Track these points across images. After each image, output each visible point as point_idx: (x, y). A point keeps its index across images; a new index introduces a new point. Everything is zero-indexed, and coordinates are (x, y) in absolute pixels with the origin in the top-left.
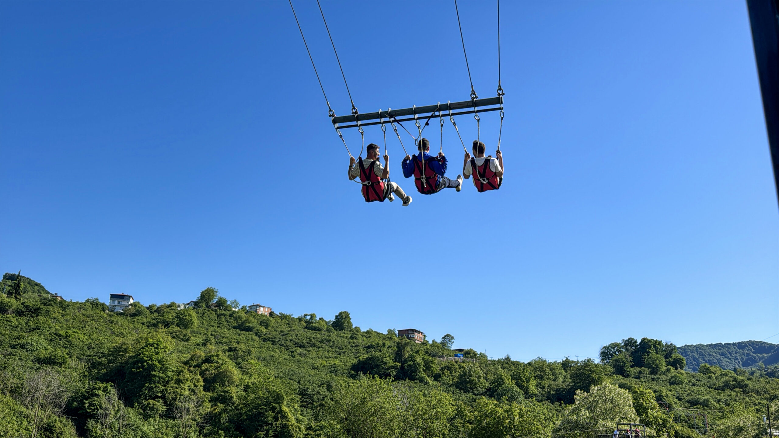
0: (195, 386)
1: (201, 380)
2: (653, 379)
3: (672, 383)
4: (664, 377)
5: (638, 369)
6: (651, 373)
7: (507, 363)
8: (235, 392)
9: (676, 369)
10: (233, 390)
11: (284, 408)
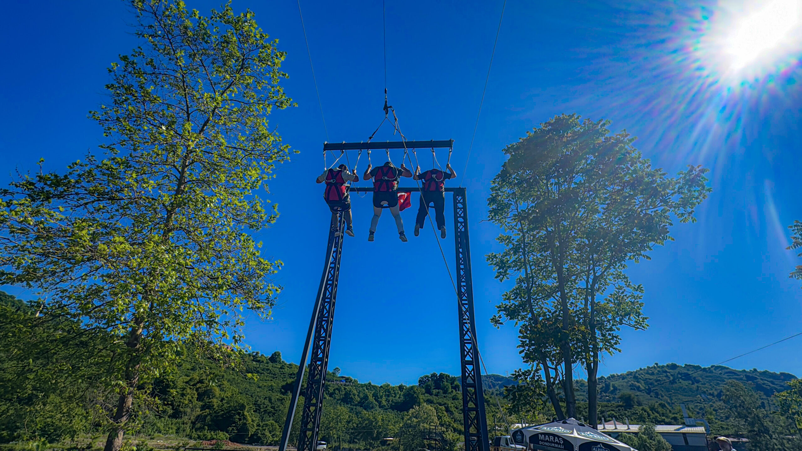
0: (193, 398)
1: (196, 394)
2: (445, 397)
3: (453, 399)
4: (450, 396)
5: (437, 391)
6: (443, 393)
7: (369, 386)
8: (216, 402)
9: (456, 391)
10: (215, 400)
11: (246, 413)
